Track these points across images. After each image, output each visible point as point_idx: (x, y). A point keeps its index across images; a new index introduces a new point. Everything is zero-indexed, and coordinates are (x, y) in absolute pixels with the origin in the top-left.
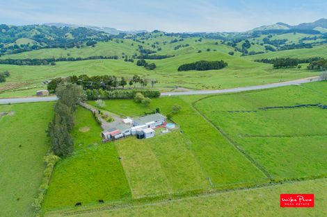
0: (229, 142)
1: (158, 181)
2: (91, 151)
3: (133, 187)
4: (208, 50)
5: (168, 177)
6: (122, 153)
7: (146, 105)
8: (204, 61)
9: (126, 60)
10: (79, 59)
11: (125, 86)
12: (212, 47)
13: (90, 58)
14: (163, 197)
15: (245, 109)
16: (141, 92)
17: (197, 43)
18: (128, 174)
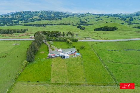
0: (102, 64)
1: (64, 77)
2: (42, 61)
3: (52, 78)
4: (111, 22)
5: (68, 76)
6: (53, 63)
7: (70, 44)
8: (106, 27)
9: (73, 26)
10: (55, 25)
11: (65, 36)
12: (113, 21)
13: (59, 24)
14: (63, 84)
15: (116, 49)
16: (70, 39)
17: (106, 18)
18: (52, 72)
